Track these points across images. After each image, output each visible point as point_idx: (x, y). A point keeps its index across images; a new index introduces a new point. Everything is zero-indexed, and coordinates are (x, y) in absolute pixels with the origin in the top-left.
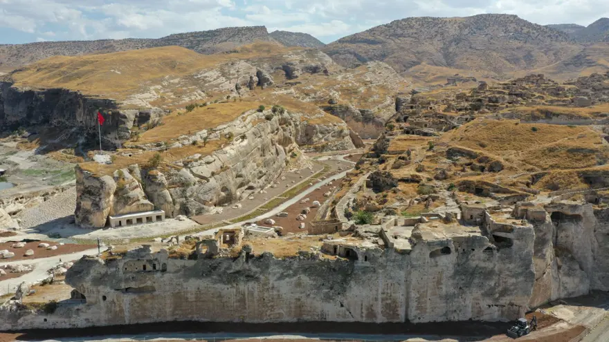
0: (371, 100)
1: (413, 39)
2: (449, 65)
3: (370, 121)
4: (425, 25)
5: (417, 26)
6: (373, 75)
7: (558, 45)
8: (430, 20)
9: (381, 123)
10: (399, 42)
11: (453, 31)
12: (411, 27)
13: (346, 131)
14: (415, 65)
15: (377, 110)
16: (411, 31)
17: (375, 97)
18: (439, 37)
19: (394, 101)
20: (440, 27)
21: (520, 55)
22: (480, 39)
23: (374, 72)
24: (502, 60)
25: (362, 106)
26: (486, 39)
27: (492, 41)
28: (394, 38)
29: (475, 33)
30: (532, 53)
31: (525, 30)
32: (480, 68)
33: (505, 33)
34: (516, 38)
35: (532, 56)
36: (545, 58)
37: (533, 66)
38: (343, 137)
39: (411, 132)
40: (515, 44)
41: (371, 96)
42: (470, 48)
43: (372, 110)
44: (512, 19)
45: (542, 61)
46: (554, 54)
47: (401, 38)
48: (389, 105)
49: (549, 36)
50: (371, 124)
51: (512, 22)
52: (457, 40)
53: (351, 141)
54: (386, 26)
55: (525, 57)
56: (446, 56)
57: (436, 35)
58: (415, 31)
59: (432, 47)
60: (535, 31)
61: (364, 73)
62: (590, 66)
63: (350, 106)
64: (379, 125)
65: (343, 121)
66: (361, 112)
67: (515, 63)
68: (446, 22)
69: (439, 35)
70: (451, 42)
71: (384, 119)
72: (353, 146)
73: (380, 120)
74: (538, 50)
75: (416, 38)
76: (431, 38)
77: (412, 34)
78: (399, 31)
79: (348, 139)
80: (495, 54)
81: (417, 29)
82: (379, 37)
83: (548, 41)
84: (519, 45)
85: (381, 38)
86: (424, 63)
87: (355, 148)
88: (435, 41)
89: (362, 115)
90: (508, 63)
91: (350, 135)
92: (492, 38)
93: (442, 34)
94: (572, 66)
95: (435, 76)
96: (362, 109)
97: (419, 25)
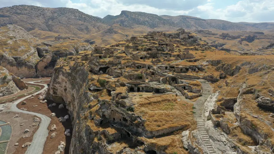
0: (20, 49)
1: (28, 16)
2: (50, 31)
3: (23, 65)
4: (33, 9)
5: (28, 9)
6: (14, 33)
7: (98, 24)
8: (35, 7)
9: (32, 66)
10: (20, 17)
11: (49, 14)
12: (26, 10)
13: (9, 77)
14: (31, 30)
15: (27, 57)
16: (26, 12)
17: (22, 47)
18: (42, 16)
19: (36, 50)
20: (41, 11)
21: (83, 27)
22: (64, 19)
23: (14, 31)
24: (76, 29)
25: (14, 55)
26: (66, 19)
27: (69, 20)
28: (16, 15)
29: (60, 15)
30: (88, 27)
31: (83, 16)
32: (67, 33)
33: (75, 17)
34: (80, 20)
35: (88, 28)
36: (94, 29)
37: (90, 33)
38: (8, 83)
39: (136, 89)
40: (80, 22)
41: (20, 47)
42: (60, 23)
43: (23, 57)
44: (76, 11)
45: (93, 31)
46: (97, 28)
47: (20, 15)
48: (34, 53)
49: (94, 20)
50: (24, 67)
51: (77, 12)
52: (52, 19)
53: (15, 85)
54: (10, 7)
55: (85, 28)
56: (48, 26)
57: (40, 15)
58: (28, 12)
59: (39, 21)
60: (88, 17)
61: (7, 32)
62: (116, 33)
63: (4, 54)
64: (30, 67)
65: (4, 68)
66: (14, 58)
67: (82, 31)
68: (44, 9)
69: (42, 15)
70: (49, 19)
71: (33, 63)
72: (18, 89)
73: (30, 64)
74: (90, 26)
75: (29, 16)
76: (38, 17)
77: (27, 13)
78: (19, 11)
79: (12, 84)
80: (72, 26)
81: (29, 11)
82: (6, 13)
83: (94, 22)
84: (82, 23)
85: (8, 14)
86: (36, 29)
87: (19, 91)
88: (40, 18)
89: (16, 61)
90: (79, 31)
91: (13, 79)
92: (69, 19)
93: (43, 15)
94: (108, 33)
95: (45, 36)
96: (15, 57)
97: (30, 9)
